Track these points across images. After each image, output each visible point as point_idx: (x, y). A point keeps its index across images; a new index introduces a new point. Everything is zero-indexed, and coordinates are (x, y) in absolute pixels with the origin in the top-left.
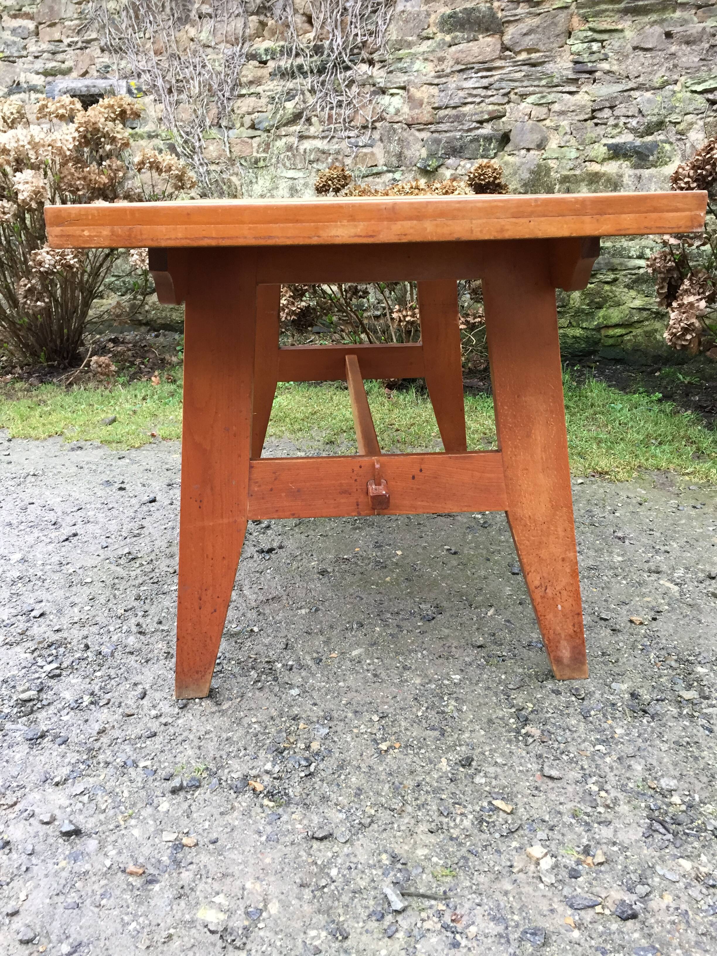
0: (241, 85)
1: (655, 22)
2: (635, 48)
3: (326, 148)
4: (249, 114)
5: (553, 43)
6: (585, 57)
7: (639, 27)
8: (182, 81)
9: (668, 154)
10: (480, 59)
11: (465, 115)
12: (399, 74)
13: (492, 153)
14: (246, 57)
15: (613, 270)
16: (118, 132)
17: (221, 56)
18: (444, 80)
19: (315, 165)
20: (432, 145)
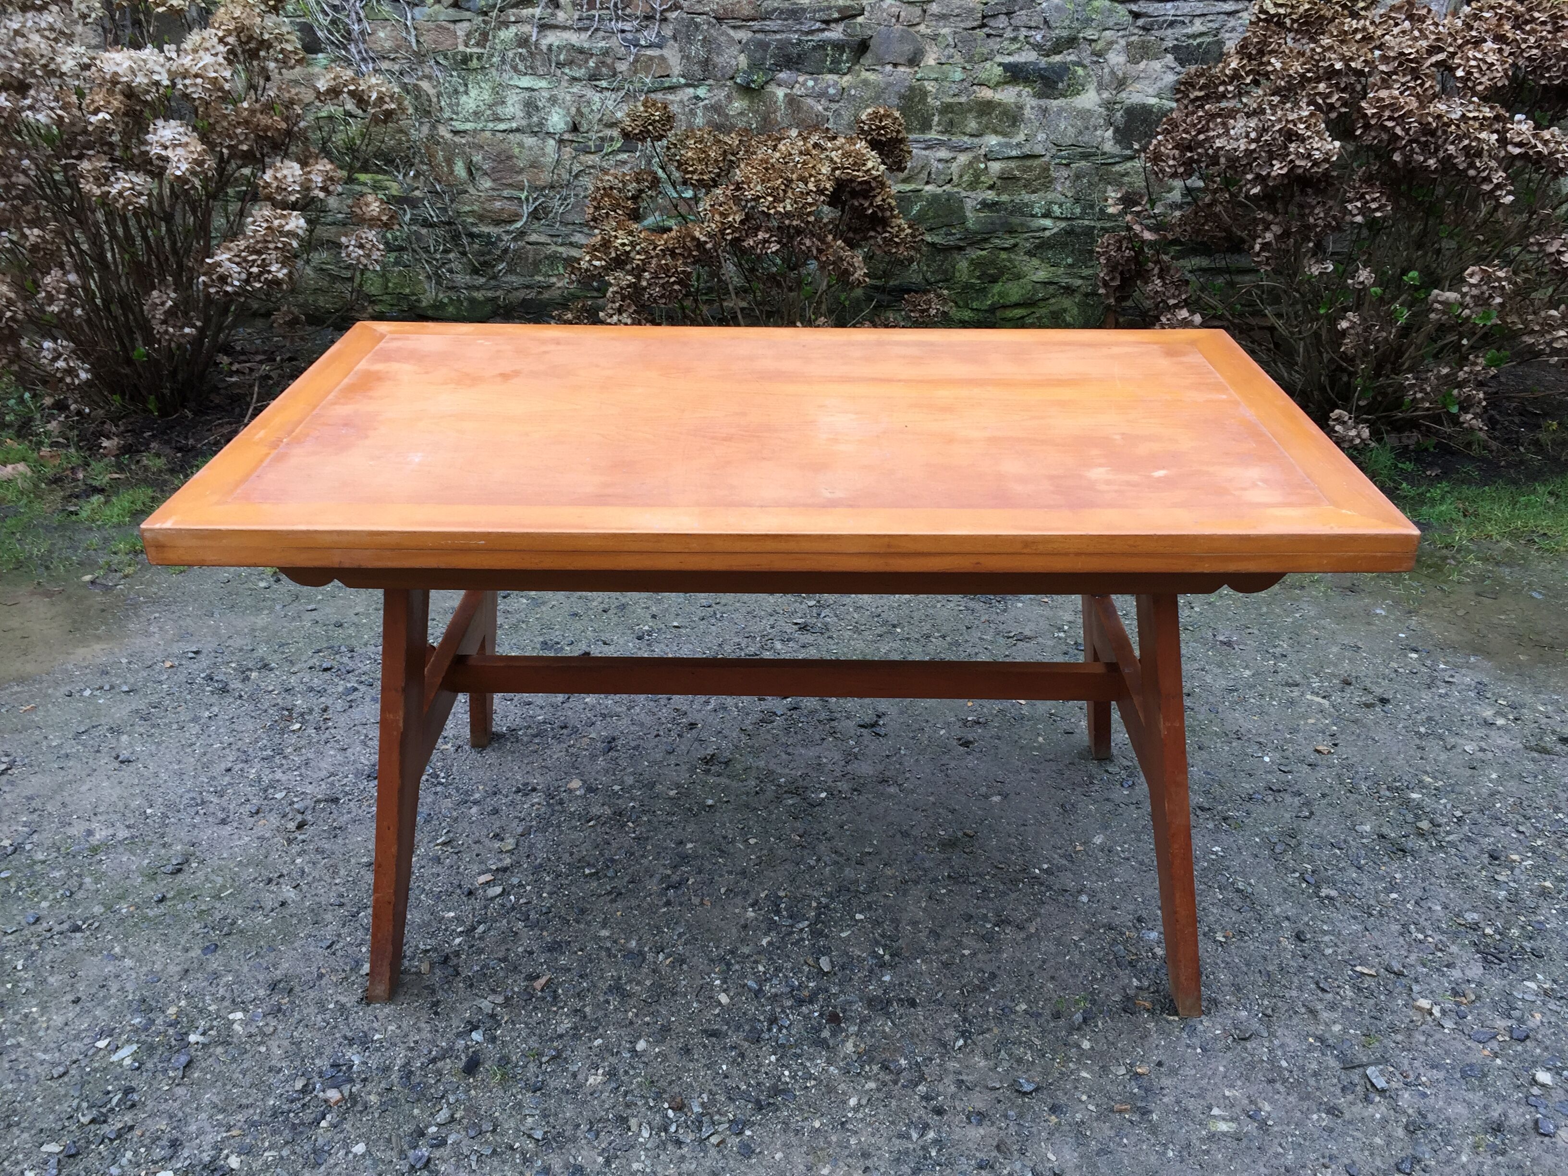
3: (586, 45)
9: (1081, 81)
11: (804, 11)
13: (845, 66)
15: (1012, 231)
19: (567, 71)
20: (755, 51)
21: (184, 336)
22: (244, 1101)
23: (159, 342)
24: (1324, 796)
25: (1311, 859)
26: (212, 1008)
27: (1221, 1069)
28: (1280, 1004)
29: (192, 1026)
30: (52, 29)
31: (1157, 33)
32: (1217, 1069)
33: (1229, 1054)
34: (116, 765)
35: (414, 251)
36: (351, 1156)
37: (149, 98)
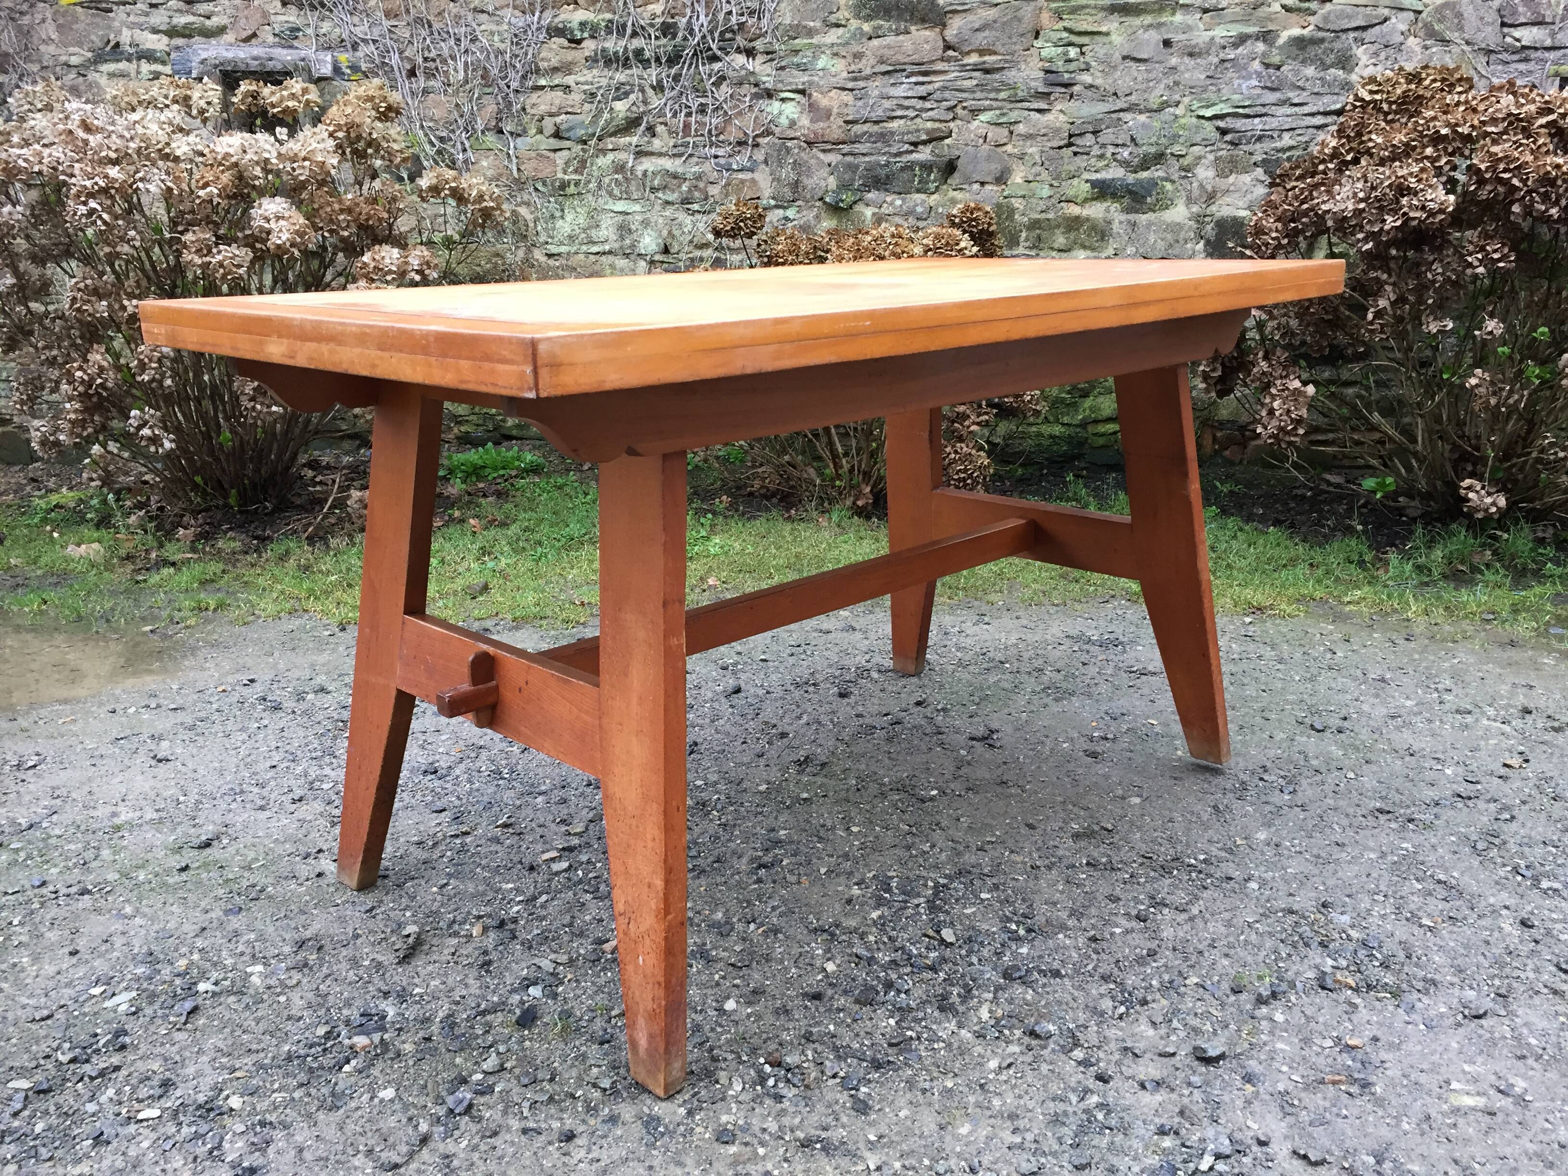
0: (538, 71)
1: (1150, 26)
2: (1124, 58)
3: (680, 170)
4: (551, 115)
5: (1015, 43)
6: (1060, 65)
7: (1130, 31)
8: (434, 60)
9: (1170, 195)
10: (916, 58)
11: (892, 133)
12: (795, 72)
13: (932, 186)
14: (548, 32)
17: (506, 27)
18: (861, 84)
19: (660, 195)
20: (844, 172)
21: (271, 414)
22: (254, 1047)
23: (246, 417)
24: (1524, 802)
25: (1523, 856)
26: (229, 962)
27: (1455, 1045)
28: (1515, 985)
29: (203, 976)
30: (170, 124)
31: (1245, 148)
32: (1448, 1045)
33: (1461, 1030)
34: (154, 763)
36: (376, 1100)
37: (257, 183)
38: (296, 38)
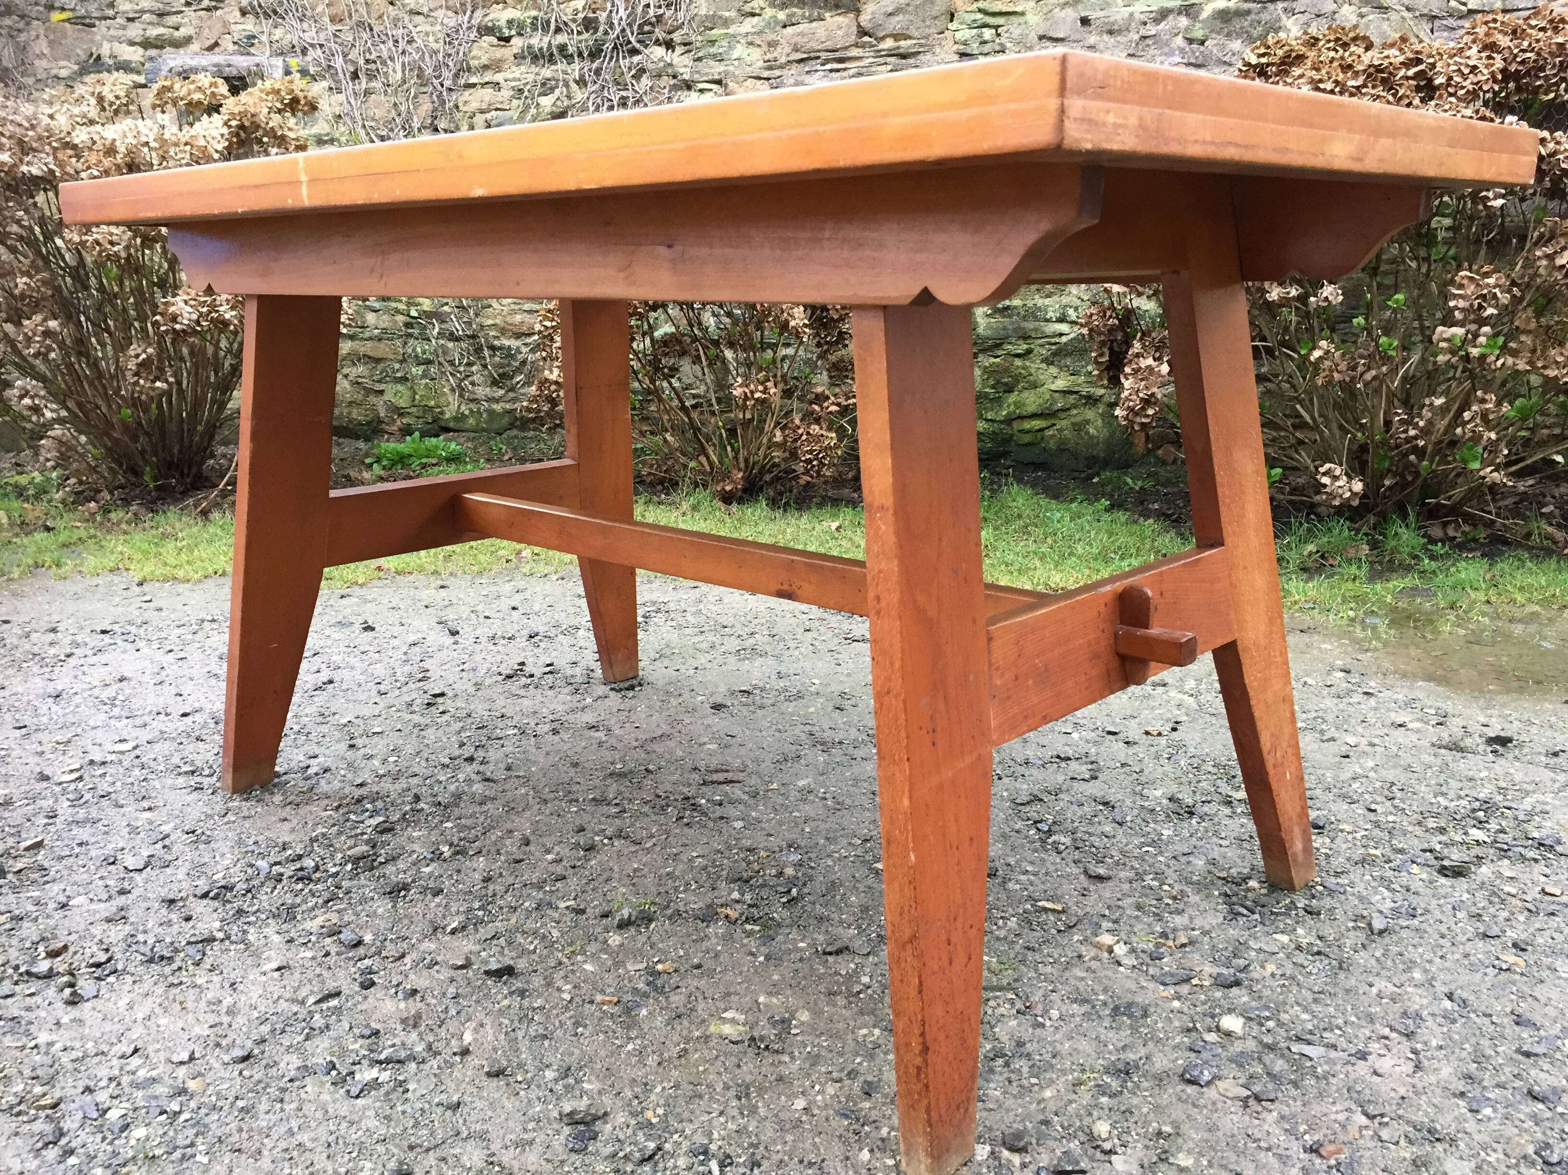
0: (469, 70)
1: (1066, 3)
2: (1041, 38)
4: (482, 112)
5: (929, 27)
6: (975, 48)
7: (1045, 10)
8: (375, 62)
10: (829, 45)
12: (712, 63)
14: (478, 31)
15: (1026, 338)
16: (290, 129)
17: (439, 27)
18: (777, 73)
21: (155, 389)
27: (776, 977)
32: (769, 976)
35: (440, 364)
38: (253, 45)
